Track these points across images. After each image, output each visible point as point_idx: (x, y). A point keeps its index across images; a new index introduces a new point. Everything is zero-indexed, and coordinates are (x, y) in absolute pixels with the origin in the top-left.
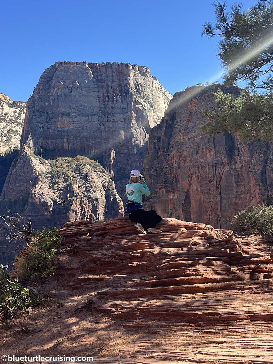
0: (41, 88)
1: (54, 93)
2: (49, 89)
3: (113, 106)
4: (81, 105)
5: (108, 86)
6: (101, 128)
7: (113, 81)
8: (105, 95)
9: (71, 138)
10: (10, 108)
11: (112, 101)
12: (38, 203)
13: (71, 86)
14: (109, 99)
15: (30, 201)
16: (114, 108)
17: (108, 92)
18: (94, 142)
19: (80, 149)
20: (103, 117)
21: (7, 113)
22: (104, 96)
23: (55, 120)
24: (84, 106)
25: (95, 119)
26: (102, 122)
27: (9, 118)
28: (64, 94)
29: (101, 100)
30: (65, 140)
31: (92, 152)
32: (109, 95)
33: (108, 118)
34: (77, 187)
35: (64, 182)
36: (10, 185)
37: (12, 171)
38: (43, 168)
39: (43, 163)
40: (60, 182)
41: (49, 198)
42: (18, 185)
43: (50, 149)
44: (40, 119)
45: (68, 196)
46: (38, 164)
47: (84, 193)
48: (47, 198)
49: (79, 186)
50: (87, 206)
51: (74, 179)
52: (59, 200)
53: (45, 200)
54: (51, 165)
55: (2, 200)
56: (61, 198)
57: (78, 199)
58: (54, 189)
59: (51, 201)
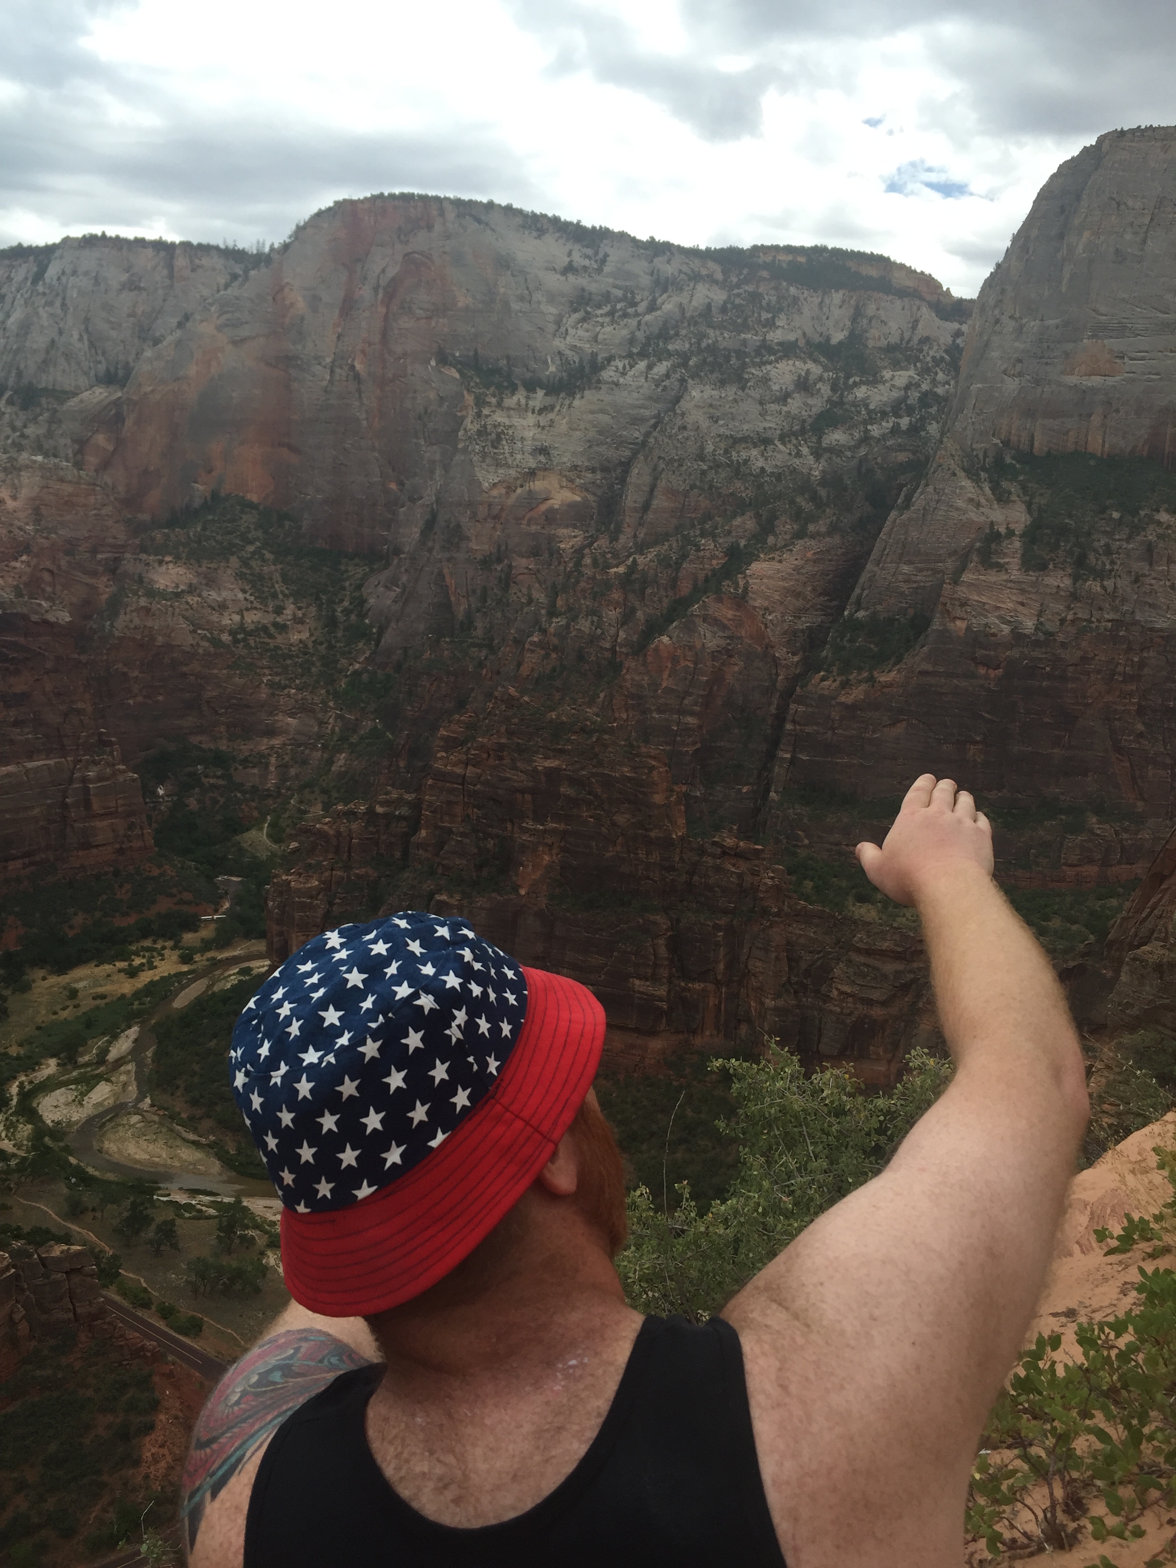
0: (1034, 232)
1: (1080, 249)
2: (1061, 236)
9: (1117, 411)
10: (942, 323)
12: (962, 634)
13: (1147, 219)
15: (936, 625)
19: (1145, 454)
21: (927, 339)
23: (1072, 346)
27: (931, 353)
30: (1096, 420)
34: (1110, 589)
35: (1063, 569)
36: (883, 569)
37: (895, 521)
38: (998, 515)
39: (1002, 498)
40: (1051, 566)
41: (1000, 618)
42: (906, 569)
43: (1036, 451)
44: (1016, 344)
45: (1070, 617)
46: (983, 501)
47: (1133, 612)
48: (992, 619)
49: (1115, 587)
50: (1136, 659)
51: (1104, 558)
52: (1037, 629)
53: (986, 625)
54: (1029, 506)
55: (851, 615)
56: (1041, 623)
57: (1106, 630)
58: (1023, 591)
59: (1006, 629)
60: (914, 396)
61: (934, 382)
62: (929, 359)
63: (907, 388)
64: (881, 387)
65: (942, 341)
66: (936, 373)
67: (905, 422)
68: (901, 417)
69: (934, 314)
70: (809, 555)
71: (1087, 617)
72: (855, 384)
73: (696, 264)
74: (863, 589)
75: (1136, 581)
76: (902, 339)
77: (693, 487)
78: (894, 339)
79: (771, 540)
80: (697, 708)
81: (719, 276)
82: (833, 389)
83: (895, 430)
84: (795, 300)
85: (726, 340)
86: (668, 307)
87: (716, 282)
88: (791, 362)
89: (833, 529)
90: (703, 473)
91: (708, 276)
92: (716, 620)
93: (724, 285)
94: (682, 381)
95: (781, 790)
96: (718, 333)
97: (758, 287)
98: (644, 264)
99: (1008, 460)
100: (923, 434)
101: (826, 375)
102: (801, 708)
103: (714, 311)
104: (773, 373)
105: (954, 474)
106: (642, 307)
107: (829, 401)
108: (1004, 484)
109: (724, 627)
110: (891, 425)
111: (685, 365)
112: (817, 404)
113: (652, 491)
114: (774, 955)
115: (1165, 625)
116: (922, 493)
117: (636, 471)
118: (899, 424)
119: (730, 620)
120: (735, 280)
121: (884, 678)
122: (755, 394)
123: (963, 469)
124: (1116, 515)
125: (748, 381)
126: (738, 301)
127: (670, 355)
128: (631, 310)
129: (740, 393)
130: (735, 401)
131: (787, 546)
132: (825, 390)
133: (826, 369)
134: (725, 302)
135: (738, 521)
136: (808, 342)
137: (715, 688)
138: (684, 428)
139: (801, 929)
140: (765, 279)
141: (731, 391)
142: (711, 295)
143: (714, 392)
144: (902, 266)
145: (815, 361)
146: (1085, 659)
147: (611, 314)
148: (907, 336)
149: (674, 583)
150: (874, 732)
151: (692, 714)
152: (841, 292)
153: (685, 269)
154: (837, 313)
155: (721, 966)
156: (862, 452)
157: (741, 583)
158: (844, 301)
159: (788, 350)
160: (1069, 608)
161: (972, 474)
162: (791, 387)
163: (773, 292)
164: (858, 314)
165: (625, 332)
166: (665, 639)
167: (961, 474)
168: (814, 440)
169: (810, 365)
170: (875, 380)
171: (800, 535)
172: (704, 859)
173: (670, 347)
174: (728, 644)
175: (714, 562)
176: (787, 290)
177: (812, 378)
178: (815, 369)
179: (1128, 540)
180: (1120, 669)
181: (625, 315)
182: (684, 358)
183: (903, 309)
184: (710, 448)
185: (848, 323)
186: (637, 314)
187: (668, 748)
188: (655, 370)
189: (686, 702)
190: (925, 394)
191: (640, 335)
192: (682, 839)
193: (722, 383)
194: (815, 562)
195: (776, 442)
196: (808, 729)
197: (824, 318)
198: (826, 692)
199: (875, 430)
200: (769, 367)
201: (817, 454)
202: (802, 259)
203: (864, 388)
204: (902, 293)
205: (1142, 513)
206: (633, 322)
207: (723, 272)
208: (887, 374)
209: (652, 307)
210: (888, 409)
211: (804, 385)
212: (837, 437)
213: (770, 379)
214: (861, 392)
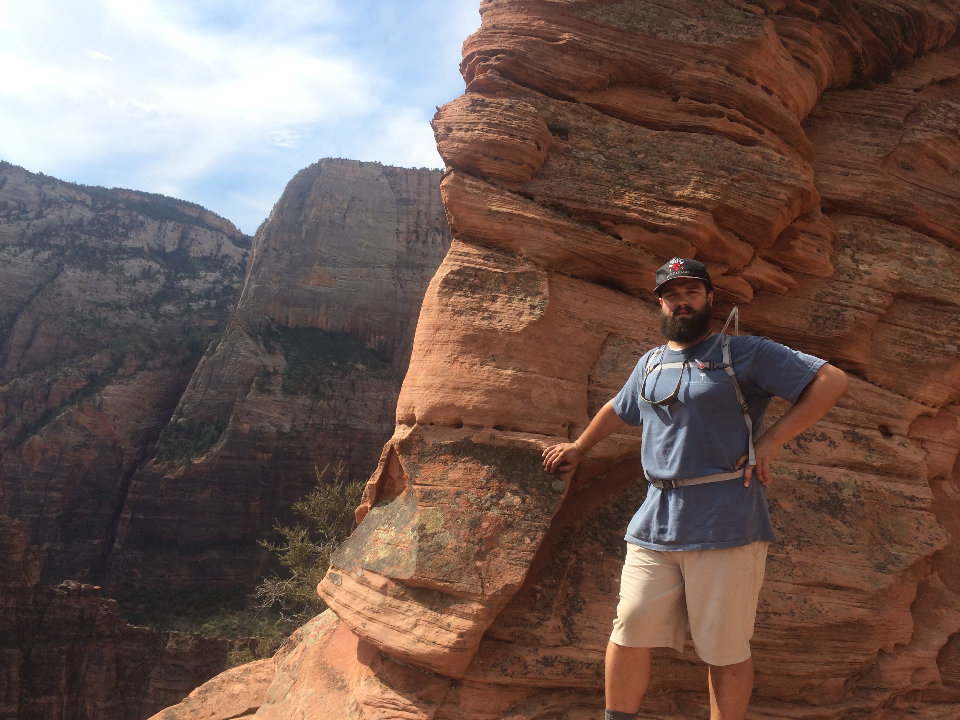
0: (286, 205)
1: (311, 217)
2: (300, 209)
3: (425, 252)
4: (361, 245)
5: (419, 213)
6: (396, 292)
7: (429, 204)
8: (412, 229)
9: (333, 306)
10: (236, 248)
11: (424, 243)
12: (247, 432)
13: (346, 207)
14: (418, 237)
15: (230, 427)
16: (425, 256)
17: (418, 224)
18: (379, 319)
19: (349, 331)
20: (404, 271)
21: (227, 256)
22: (408, 232)
23: (308, 268)
24: (367, 247)
25: (386, 272)
26: (399, 280)
28: (331, 221)
29: (402, 237)
30: (323, 310)
31: (373, 339)
32: (419, 230)
33: (411, 275)
34: (332, 406)
35: (306, 394)
36: (196, 391)
37: (204, 362)
38: (268, 361)
39: (271, 351)
40: (299, 392)
41: (270, 422)
42: (212, 392)
43: (290, 325)
44: (277, 264)
45: (310, 422)
46: (259, 352)
47: (345, 420)
48: (265, 423)
49: (335, 405)
50: (347, 447)
51: (329, 388)
52: (292, 430)
53: (262, 427)
54: (287, 357)
55: (176, 421)
56: (295, 426)
57: (331, 430)
58: (284, 407)
59: (274, 429)
60: (219, 288)
61: (232, 281)
62: (228, 267)
63: (215, 283)
64: (198, 280)
65: (236, 258)
66: (233, 276)
67: (213, 302)
68: (210, 299)
69: (231, 242)
70: (148, 381)
71: (320, 422)
72: (182, 278)
73: (73, 193)
74: (184, 404)
75: (346, 402)
76: (212, 254)
77: (65, 333)
78: (206, 253)
79: (121, 371)
80: (61, 486)
81: (90, 203)
82: (168, 279)
83: (207, 307)
84: (142, 223)
85: (93, 242)
86: (51, 217)
87: (88, 206)
88: (138, 260)
89: (164, 365)
90: (73, 324)
91: (82, 201)
92: (78, 424)
93: (92, 208)
94: (60, 265)
95: (123, 541)
96: (87, 236)
97: (116, 212)
98: (34, 188)
99: (274, 329)
100: (225, 310)
101: (162, 270)
102: (139, 483)
103: (85, 223)
104: (126, 265)
105: (242, 336)
106: (31, 215)
107: (164, 286)
108: (272, 343)
109: (84, 428)
110: (204, 303)
111: (62, 254)
112: (156, 287)
113: (33, 335)
114: (105, 668)
115: (362, 427)
116: (222, 345)
117: (21, 320)
118: (209, 303)
119: (89, 423)
120: (101, 206)
121: (197, 461)
122: (114, 277)
123: (247, 333)
124: (334, 364)
125: (108, 268)
126: (102, 219)
127: (51, 247)
128: (22, 216)
129: (102, 275)
130: (98, 280)
131: (132, 375)
132: (162, 279)
133: (162, 266)
134: (93, 219)
135: (96, 357)
136: (151, 249)
137: (76, 471)
138: (60, 294)
139: (127, 645)
140: (121, 208)
141: (96, 274)
142: (83, 213)
143: (83, 274)
144: (211, 213)
145: (155, 261)
146: (319, 447)
147: (8, 216)
148: (215, 252)
149: (46, 398)
150: (190, 497)
151: (56, 490)
152: (173, 223)
153: (64, 194)
154: (170, 234)
155: (64, 682)
156: (186, 318)
157: (98, 399)
158: (174, 228)
159: (136, 253)
160: (310, 417)
161: (253, 336)
162: (138, 275)
163: (127, 217)
164: (183, 236)
165: (18, 229)
166: (37, 437)
167: (246, 335)
168: (154, 308)
169: (152, 263)
170: (194, 277)
171: (140, 368)
172: (53, 601)
173: (51, 242)
174: (87, 440)
175: (78, 384)
176: (137, 217)
177: (153, 271)
178: (156, 266)
179: (342, 378)
180: (339, 453)
181: (18, 218)
182: (62, 250)
183: (212, 237)
184: (79, 308)
185: (177, 242)
186: (27, 219)
187: (36, 516)
188: (40, 255)
189: (52, 481)
190: (226, 287)
191: (29, 232)
192: (36, 586)
193: (90, 268)
194: (152, 386)
195: (128, 308)
196: (145, 497)
197: (162, 236)
198: (157, 472)
199: (195, 306)
200: (123, 262)
201: (156, 317)
202: (147, 200)
203: (187, 280)
204: (211, 228)
205: (349, 363)
206: (24, 224)
207: (93, 200)
208: (202, 274)
209: (39, 215)
210: (203, 294)
211: (147, 274)
212: (169, 308)
213: (124, 269)
214: (186, 283)
